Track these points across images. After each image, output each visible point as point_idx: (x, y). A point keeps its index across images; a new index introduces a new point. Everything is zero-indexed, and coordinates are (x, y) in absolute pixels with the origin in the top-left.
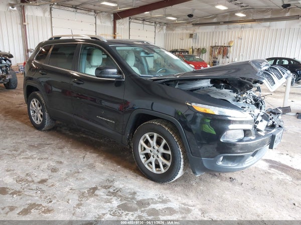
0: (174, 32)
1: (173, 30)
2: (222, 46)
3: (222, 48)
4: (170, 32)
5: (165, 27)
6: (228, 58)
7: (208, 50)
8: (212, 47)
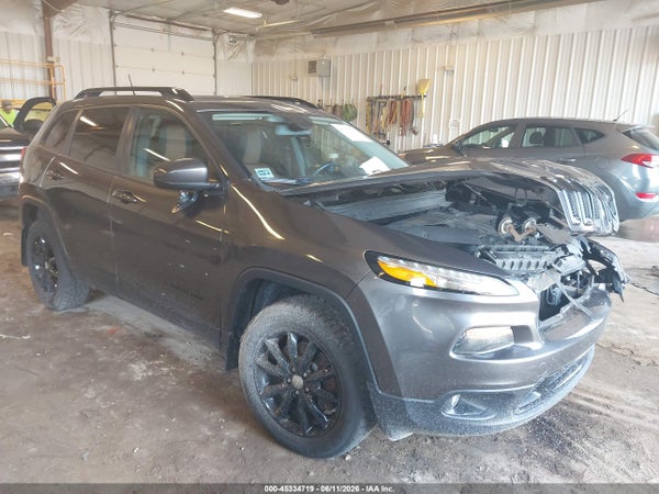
0: (274, 59)
1: (271, 53)
2: (397, 98)
3: (398, 103)
4: (264, 59)
5: (251, 46)
6: (415, 133)
7: (361, 109)
8: (371, 101)
